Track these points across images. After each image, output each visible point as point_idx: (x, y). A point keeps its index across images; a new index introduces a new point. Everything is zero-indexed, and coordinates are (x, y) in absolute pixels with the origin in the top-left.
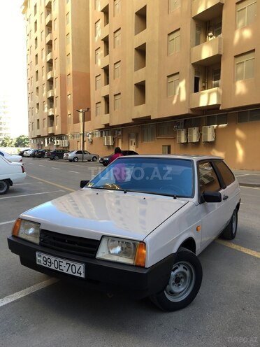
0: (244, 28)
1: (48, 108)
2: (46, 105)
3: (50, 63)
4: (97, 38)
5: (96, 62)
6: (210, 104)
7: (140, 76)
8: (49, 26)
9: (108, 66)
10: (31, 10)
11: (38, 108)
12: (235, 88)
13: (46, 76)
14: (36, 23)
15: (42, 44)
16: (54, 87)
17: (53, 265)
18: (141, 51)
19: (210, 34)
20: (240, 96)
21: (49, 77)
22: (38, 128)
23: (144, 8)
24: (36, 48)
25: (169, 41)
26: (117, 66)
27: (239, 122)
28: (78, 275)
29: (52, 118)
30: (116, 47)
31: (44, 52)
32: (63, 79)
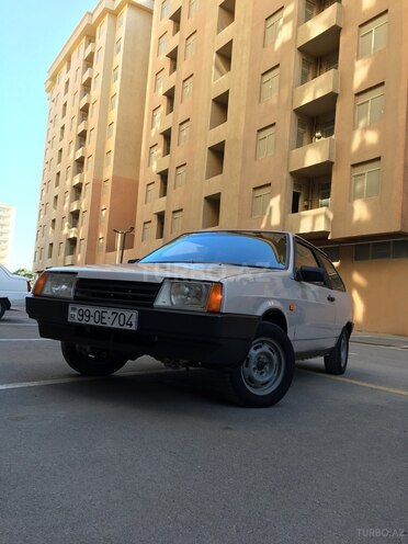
0: (365, 129)
1: (69, 228)
2: (66, 224)
3: (80, 162)
4: (154, 130)
5: (149, 164)
6: (316, 230)
7: (213, 186)
8: (85, 111)
9: (167, 170)
10: (61, 87)
11: (53, 227)
12: (352, 210)
13: (72, 181)
14: (65, 105)
15: (71, 135)
16: (82, 197)
17: (92, 319)
18: (218, 152)
19: (318, 134)
20: (359, 222)
21: (76, 182)
22: (50, 256)
23: (226, 94)
24: (61, 140)
25: (258, 140)
26: (181, 170)
27: (356, 259)
28: (128, 327)
29: (73, 242)
30: (182, 144)
31: (73, 146)
32: (98, 185)
